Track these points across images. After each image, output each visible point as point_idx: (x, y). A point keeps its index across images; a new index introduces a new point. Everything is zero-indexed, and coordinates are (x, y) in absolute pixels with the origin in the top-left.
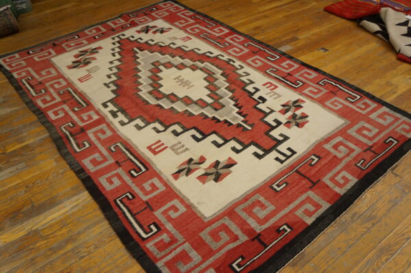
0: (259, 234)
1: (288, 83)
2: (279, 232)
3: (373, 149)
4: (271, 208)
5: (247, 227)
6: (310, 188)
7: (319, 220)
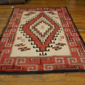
0: (15, 66)
1: (68, 39)
2: (19, 68)
3: (68, 66)
4: (25, 63)
5: (15, 63)
6: (39, 64)
7: (31, 72)
